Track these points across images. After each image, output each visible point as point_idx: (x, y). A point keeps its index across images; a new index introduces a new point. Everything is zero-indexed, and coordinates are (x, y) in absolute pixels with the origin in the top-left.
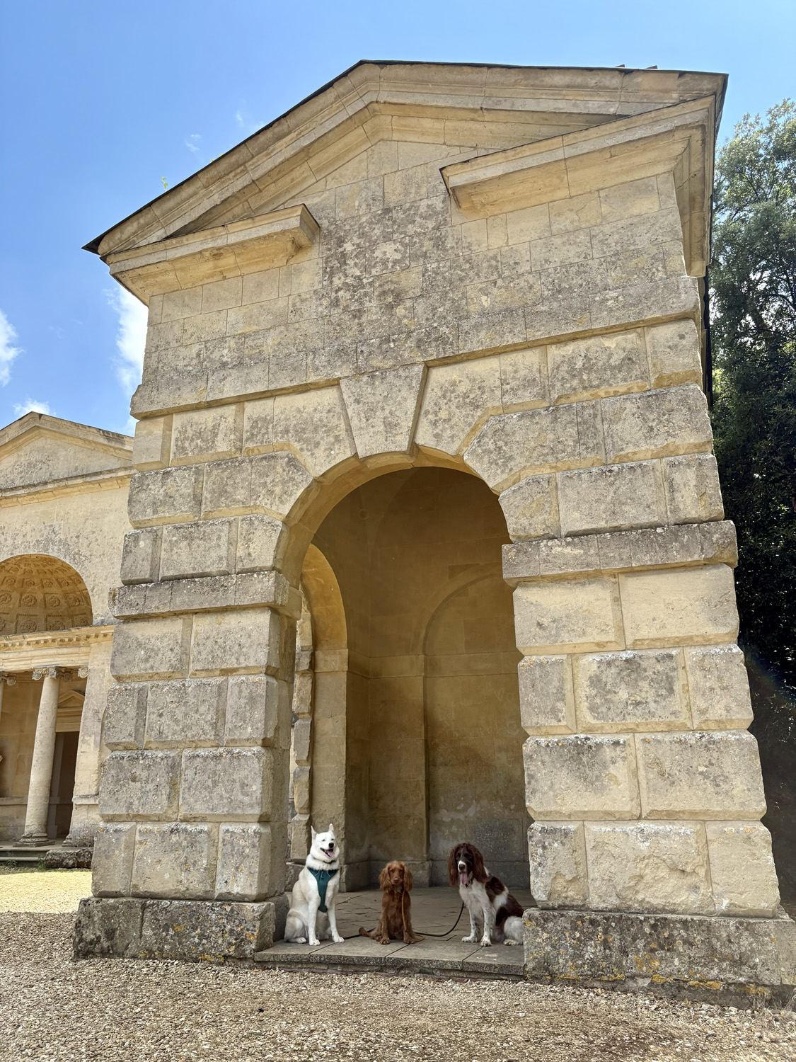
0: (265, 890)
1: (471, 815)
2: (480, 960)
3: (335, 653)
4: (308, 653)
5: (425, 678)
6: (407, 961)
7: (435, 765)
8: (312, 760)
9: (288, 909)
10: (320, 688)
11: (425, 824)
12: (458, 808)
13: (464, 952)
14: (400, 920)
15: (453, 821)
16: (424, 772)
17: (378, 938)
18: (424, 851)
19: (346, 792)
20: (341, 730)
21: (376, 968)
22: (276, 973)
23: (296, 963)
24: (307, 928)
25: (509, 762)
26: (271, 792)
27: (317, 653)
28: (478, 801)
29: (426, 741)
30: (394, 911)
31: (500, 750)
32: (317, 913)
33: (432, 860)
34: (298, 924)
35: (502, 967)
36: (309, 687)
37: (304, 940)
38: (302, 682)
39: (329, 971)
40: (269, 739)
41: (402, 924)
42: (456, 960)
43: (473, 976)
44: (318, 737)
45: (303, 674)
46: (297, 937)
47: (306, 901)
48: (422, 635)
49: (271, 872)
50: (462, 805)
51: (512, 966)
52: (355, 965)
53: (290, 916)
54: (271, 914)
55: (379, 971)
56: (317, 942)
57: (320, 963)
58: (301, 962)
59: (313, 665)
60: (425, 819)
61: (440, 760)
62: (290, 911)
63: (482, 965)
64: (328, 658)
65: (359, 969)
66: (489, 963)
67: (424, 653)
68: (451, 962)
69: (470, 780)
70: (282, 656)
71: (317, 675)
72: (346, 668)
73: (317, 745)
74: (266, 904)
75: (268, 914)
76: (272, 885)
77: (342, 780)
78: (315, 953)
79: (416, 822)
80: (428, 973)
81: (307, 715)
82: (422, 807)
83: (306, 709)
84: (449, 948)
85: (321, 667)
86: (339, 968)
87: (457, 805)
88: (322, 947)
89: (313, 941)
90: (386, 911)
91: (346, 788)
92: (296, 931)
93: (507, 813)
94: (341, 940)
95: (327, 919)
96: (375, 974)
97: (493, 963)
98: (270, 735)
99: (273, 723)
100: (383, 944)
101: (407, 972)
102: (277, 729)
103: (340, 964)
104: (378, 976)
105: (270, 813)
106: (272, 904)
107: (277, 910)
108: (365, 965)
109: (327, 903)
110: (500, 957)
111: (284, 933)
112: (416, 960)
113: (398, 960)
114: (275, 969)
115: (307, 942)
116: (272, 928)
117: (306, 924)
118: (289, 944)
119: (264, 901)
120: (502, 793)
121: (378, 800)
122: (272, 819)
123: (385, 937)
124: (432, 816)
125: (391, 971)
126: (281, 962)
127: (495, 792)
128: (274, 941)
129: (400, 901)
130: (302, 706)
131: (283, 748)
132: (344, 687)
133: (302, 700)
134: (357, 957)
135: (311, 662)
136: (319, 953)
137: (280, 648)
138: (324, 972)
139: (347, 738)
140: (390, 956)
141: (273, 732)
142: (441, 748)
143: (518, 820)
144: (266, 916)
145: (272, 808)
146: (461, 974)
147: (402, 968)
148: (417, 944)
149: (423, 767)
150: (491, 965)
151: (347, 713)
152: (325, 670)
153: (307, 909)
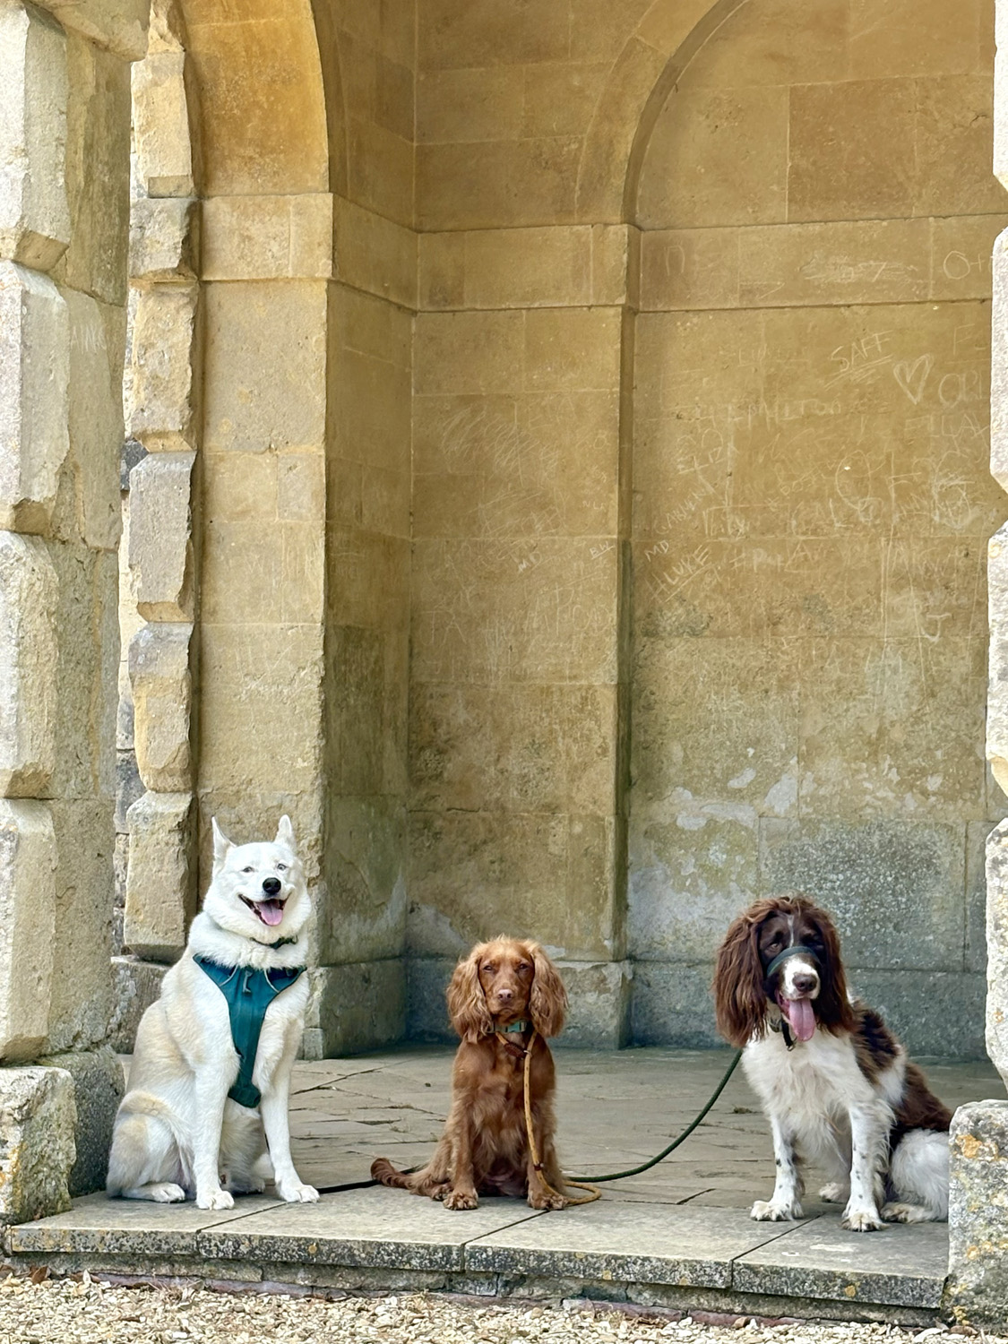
0: (36, 1029)
1: (780, 809)
2: (793, 1261)
3: (280, 211)
4: (178, 206)
5: (630, 313)
6: (540, 1257)
7: (652, 633)
8: (199, 604)
9: (119, 1094)
10: (223, 342)
11: (611, 836)
12: (734, 784)
13: (739, 1237)
14: (516, 1134)
15: (712, 828)
16: (611, 655)
17: (437, 1189)
18: (606, 927)
19: (325, 719)
20: (306, 499)
21: (430, 1280)
22: (83, 1290)
23: (152, 1259)
24: (190, 1155)
25: (931, 627)
26: (50, 696)
27: (210, 206)
28: (806, 759)
29: (624, 547)
30: (494, 1105)
31: (901, 580)
32: (225, 1110)
33: (632, 958)
34: (156, 1138)
35: (868, 1282)
36: (183, 335)
37: (177, 1192)
38: (153, 318)
39: (266, 1286)
40: (40, 507)
41: (522, 1148)
42: (710, 1258)
43: (765, 1310)
44: (220, 521)
45: (159, 286)
46: (149, 1183)
47: (184, 1067)
48: (624, 148)
49: (59, 969)
50: (749, 775)
51: (904, 1280)
52: (356, 1268)
53: (128, 1112)
54: (60, 1107)
55: (443, 1289)
56: (226, 1199)
57: (236, 1261)
58: (169, 1259)
59: (195, 253)
60: (610, 819)
61: (672, 616)
62: (127, 1099)
63: (797, 1277)
64: (255, 229)
65: (370, 1281)
66: (824, 1268)
67: (630, 219)
68: (693, 1266)
69: (783, 686)
70: (79, 197)
71: (211, 290)
72: (324, 268)
73: (218, 553)
74: (40, 1072)
75: (50, 1105)
76: (60, 1014)
77: (311, 678)
78: (220, 1230)
79: (578, 828)
80: (611, 1298)
81: (178, 443)
82: (603, 777)
83: (172, 416)
84: (684, 1225)
85: (227, 260)
86: (302, 1278)
87: (730, 773)
88: (240, 1212)
89: (211, 1193)
90: (469, 1105)
91: (325, 707)
92: (146, 1162)
93: (911, 802)
94: (310, 1193)
95: (259, 1130)
96: (427, 1298)
97: (838, 1270)
98: (43, 490)
99: (51, 447)
100: (454, 1207)
101: (538, 1292)
102: (67, 473)
103: (306, 1264)
104: (438, 1305)
105: (48, 767)
106: (64, 1074)
107: (80, 1096)
108: (393, 1269)
109: (260, 1078)
110: (862, 1252)
111: (105, 1169)
112: (570, 1256)
113: (509, 1257)
114: (78, 1279)
115: (190, 1197)
116: (64, 1152)
117: (182, 1141)
118: (124, 1204)
119: (36, 1063)
120: (897, 735)
121: (441, 752)
122: (56, 790)
123: (465, 1188)
124: (637, 809)
125: (484, 1290)
126: (96, 1256)
127: (872, 731)
128: (73, 1194)
129: (518, 1069)
130: (159, 406)
131: (94, 542)
132: (318, 337)
133: (155, 385)
134: (365, 1244)
135: (187, 241)
136: (230, 1229)
137: (70, 168)
138: (249, 1290)
139: (329, 529)
140: (482, 1243)
141: (53, 482)
142: (681, 576)
143: (950, 829)
144: (43, 1111)
145: (58, 751)
146: (724, 1303)
147: (521, 1280)
148: (576, 1211)
149: (612, 640)
150: (831, 1277)
151: (329, 438)
152: (244, 272)
153: (191, 1094)
